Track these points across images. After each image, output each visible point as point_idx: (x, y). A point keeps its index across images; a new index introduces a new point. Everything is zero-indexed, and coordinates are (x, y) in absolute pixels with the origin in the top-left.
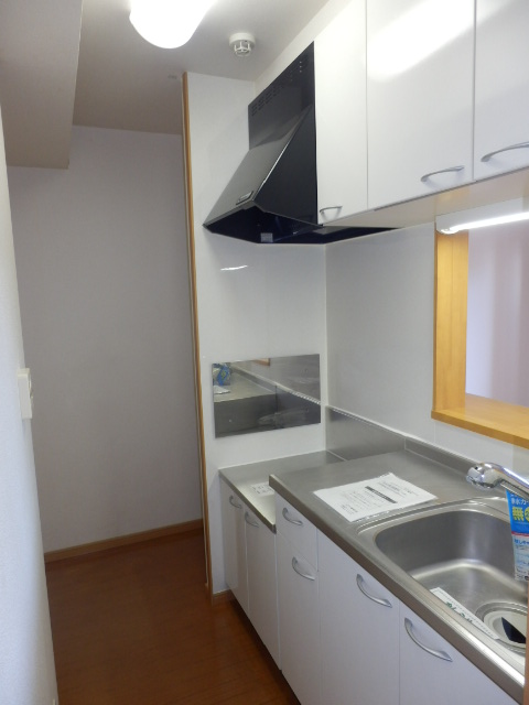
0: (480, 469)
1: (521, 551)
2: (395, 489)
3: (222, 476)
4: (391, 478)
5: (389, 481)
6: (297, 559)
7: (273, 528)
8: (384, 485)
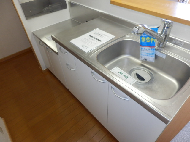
0: (137, 28)
1: (143, 52)
2: (100, 35)
3: (34, 34)
4: (97, 30)
5: (97, 32)
6: (68, 63)
7: (57, 54)
8: (96, 33)
